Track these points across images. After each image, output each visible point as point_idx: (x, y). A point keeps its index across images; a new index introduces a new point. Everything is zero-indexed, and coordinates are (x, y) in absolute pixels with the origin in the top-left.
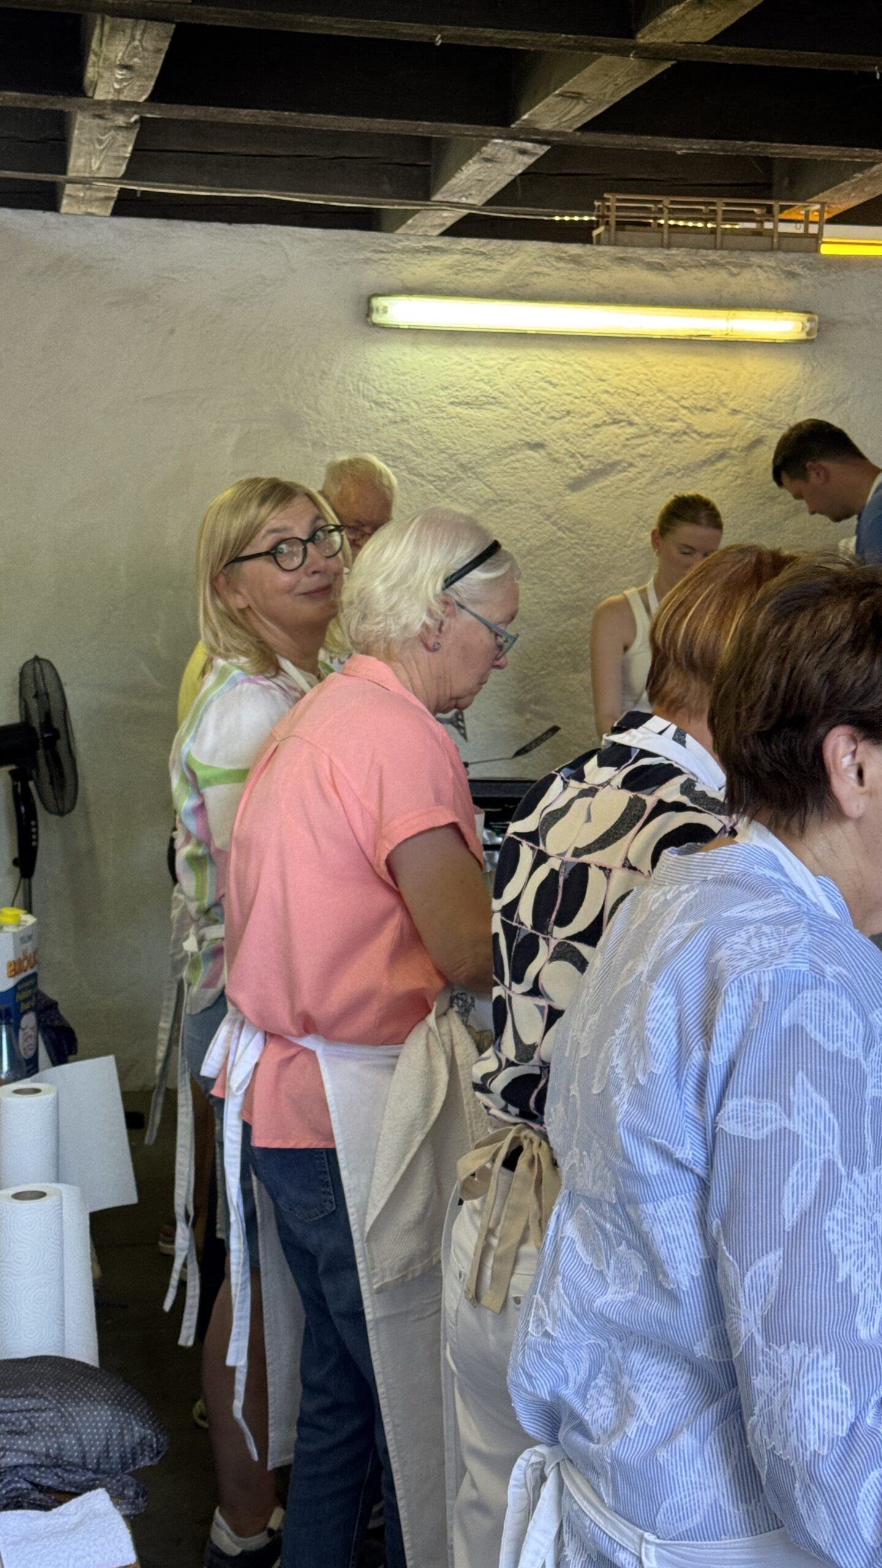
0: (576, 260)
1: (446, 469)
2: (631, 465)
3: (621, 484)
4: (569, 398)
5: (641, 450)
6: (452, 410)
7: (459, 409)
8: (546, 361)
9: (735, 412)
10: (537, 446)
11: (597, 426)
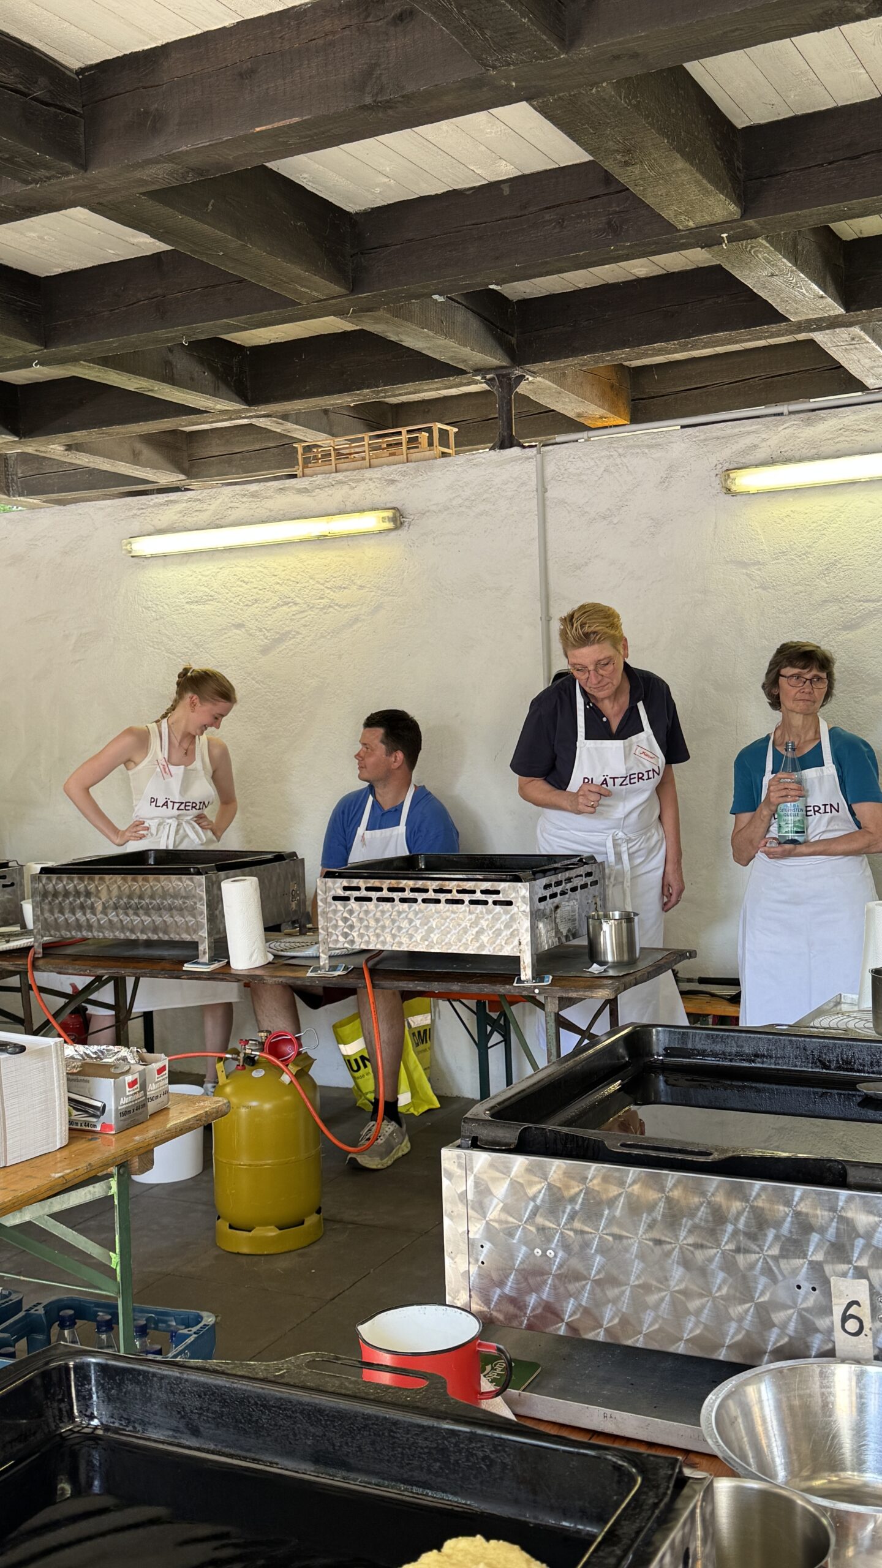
0: (254, 495)
1: (187, 648)
2: (298, 633)
3: (292, 647)
4: (255, 590)
5: (302, 621)
6: (187, 607)
7: (192, 607)
8: (242, 566)
9: (361, 587)
10: (239, 626)
11: (274, 608)
